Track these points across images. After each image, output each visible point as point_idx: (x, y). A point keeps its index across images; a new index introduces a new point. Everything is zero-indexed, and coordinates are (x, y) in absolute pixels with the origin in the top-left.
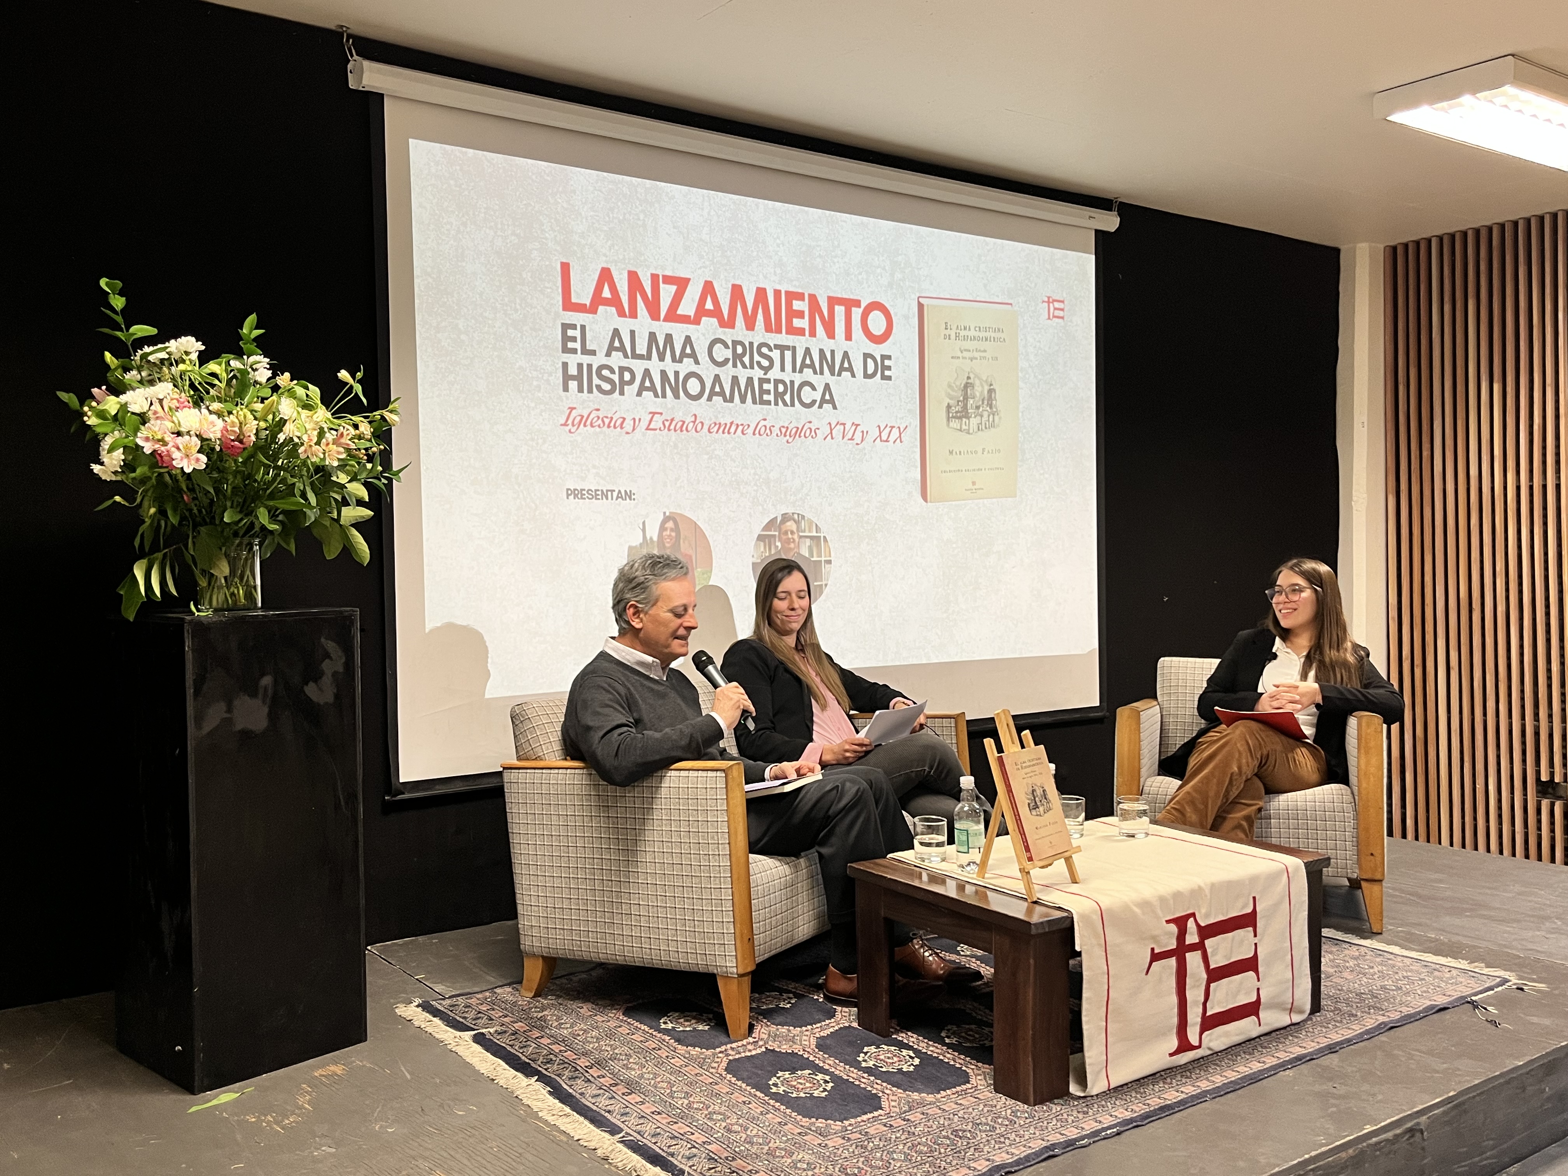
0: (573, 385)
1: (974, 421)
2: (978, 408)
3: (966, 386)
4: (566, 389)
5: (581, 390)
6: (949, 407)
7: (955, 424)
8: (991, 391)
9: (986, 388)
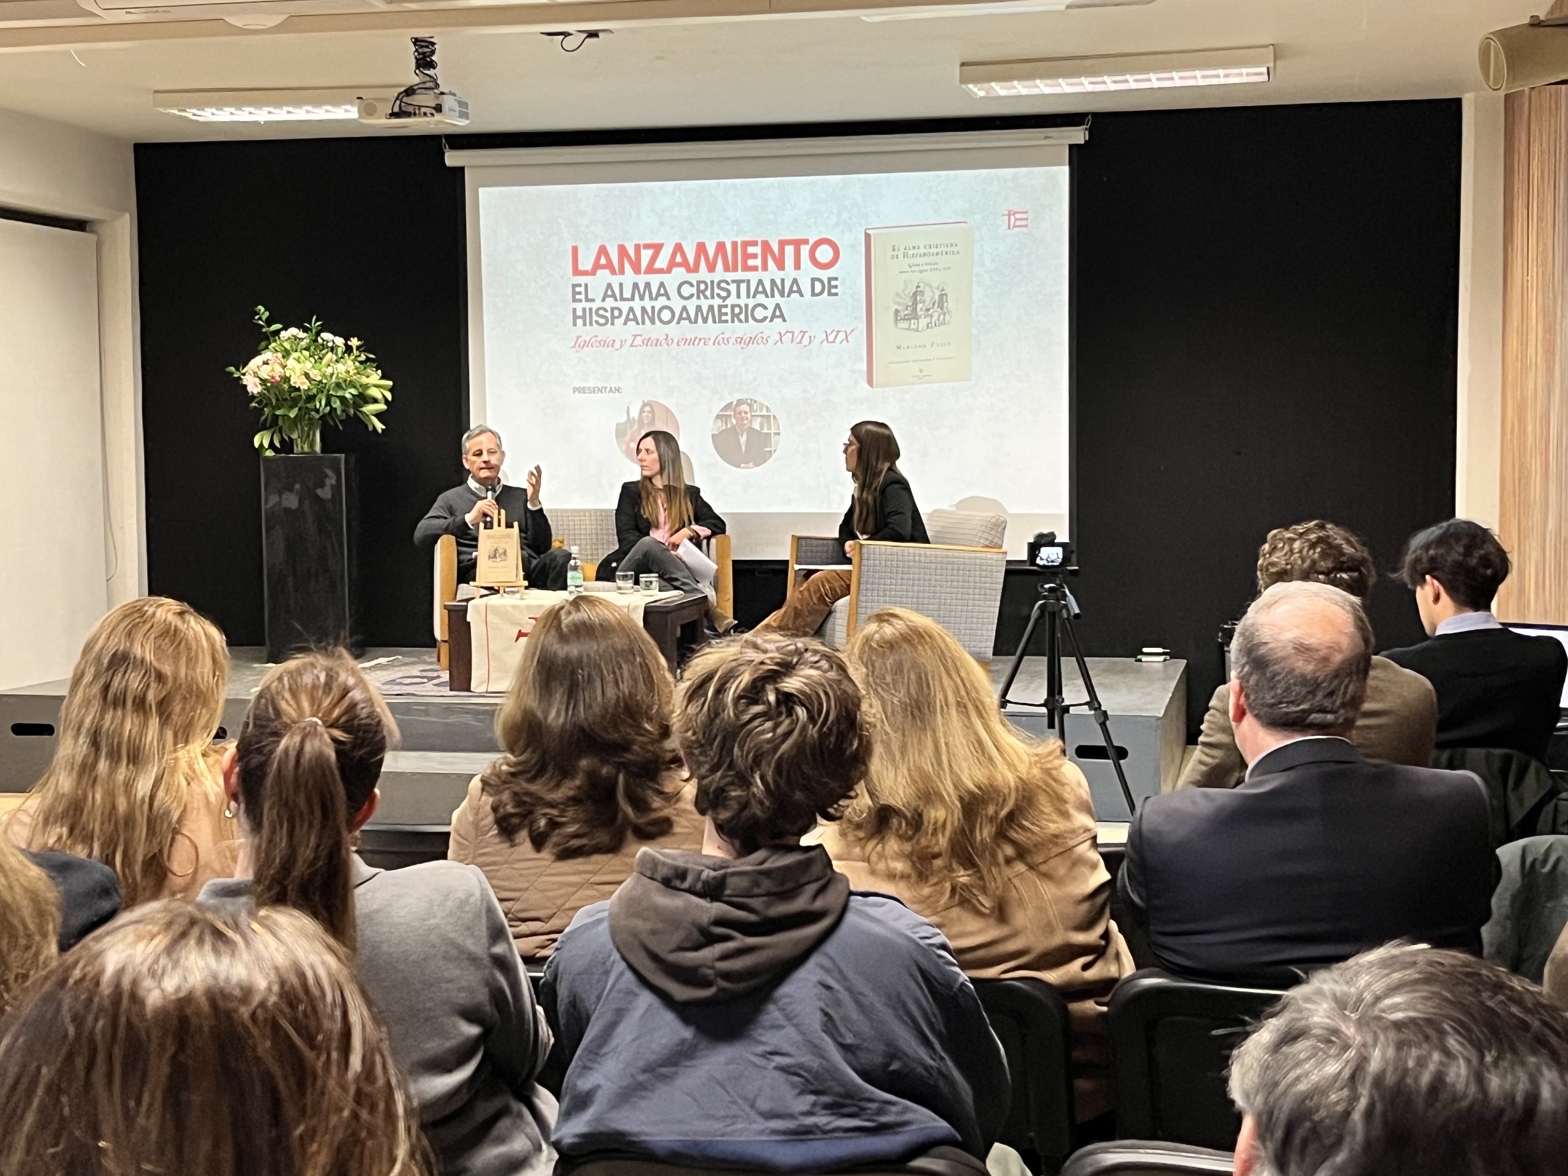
0: (580, 322)
1: (923, 322)
2: (928, 310)
3: (915, 294)
4: (575, 324)
5: (585, 324)
6: (897, 312)
7: (904, 325)
8: (941, 296)
9: (937, 293)
